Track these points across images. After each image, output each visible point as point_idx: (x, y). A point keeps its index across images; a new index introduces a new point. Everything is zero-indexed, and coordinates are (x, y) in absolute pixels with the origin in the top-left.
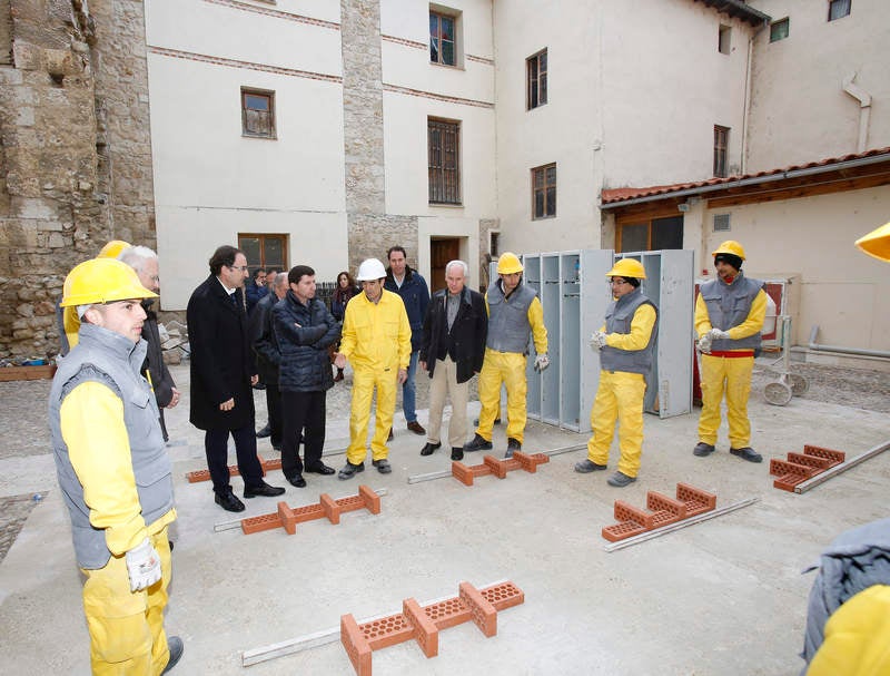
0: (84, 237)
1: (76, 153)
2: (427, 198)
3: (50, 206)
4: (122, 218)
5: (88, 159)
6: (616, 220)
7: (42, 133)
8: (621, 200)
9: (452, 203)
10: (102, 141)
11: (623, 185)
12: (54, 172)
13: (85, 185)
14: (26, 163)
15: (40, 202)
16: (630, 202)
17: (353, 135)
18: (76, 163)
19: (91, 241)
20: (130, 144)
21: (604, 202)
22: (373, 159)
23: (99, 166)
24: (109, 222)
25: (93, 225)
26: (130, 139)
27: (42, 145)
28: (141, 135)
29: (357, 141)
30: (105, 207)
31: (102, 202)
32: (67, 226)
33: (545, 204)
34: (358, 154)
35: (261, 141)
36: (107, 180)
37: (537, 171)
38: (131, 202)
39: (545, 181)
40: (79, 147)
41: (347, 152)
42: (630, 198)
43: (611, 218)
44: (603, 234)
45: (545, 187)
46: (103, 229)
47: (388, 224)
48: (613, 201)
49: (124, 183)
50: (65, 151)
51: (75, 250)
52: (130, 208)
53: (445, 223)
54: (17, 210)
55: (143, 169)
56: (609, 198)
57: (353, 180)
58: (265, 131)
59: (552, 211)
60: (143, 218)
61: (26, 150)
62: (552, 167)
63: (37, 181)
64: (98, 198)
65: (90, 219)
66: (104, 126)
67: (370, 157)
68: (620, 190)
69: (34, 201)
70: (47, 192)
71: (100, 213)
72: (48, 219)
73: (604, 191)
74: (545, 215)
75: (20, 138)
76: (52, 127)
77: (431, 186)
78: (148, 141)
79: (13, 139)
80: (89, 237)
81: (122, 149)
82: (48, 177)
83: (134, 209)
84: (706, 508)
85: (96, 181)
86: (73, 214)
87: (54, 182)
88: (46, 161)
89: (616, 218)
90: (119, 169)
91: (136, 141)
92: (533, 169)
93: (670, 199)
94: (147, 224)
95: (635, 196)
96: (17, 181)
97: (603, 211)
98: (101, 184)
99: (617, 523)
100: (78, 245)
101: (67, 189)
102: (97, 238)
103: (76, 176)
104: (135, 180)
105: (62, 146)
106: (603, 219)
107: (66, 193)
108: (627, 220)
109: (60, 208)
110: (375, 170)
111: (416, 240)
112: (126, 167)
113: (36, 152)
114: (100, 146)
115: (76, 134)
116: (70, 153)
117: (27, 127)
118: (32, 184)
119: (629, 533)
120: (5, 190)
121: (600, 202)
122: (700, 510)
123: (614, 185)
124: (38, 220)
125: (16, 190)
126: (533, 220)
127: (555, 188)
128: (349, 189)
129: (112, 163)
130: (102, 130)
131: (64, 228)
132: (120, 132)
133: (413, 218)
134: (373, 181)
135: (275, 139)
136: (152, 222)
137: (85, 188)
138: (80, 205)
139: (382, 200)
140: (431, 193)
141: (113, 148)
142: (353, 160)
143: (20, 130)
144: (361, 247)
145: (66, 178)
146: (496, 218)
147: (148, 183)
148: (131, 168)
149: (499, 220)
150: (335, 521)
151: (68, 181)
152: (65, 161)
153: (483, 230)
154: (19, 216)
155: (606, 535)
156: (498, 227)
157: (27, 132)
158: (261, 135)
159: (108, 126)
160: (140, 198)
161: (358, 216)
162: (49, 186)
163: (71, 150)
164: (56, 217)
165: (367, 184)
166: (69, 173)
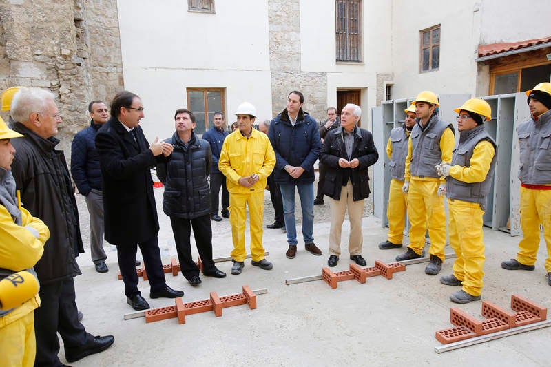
0: (67, 91)
1: (57, 26)
2: (334, 57)
3: (40, 68)
4: (99, 76)
5: (68, 30)
6: (490, 71)
7: (31, 11)
8: (495, 53)
9: (354, 61)
10: (79, 17)
11: (498, 41)
12: (42, 41)
13: (66, 52)
14: (20, 34)
15: (32, 64)
16: (503, 55)
17: (275, 9)
18: (58, 34)
19: (72, 95)
20: (102, 19)
21: (481, 56)
22: (292, 27)
23: (78, 36)
24: (86, 80)
25: (73, 82)
26: (103, 15)
27: (31, 20)
28: (109, 12)
29: (278, 13)
30: (81, 68)
31: (79, 65)
32: (54, 83)
33: (430, 60)
34: (279, 23)
35: (203, 15)
36: (85, 48)
37: (425, 32)
38: (105, 65)
39: (431, 41)
40: (59, 21)
41: (271, 22)
42: (503, 51)
43: (486, 69)
44: (479, 83)
45: (431, 45)
46: (81, 85)
47: (303, 78)
48: (488, 55)
49: (99, 50)
50: (49, 24)
51: (61, 102)
52: (104, 69)
53: (349, 77)
54: (15, 71)
55: (113, 39)
56: (484, 52)
57: (276, 45)
58: (206, 7)
59: (436, 65)
60: (114, 77)
61: (19, 25)
62: (437, 28)
63: (29, 48)
64: (77, 61)
65: (71, 77)
66: (80, 5)
67: (289, 25)
68: (495, 45)
69: (28, 63)
70: (37, 57)
71: (78, 73)
72: (39, 77)
73: (480, 46)
74: (430, 68)
75: (13, 15)
76: (38, 6)
77: (338, 48)
78: (116, 16)
79: (8, 15)
80: (71, 91)
81: (97, 23)
82: (37, 45)
83: (107, 70)
84: (537, 318)
85: (75, 48)
86: (58, 74)
87: (42, 50)
88: (35, 32)
89: (490, 69)
90: (95, 39)
91: (106, 17)
92: (420, 31)
93: (539, 51)
94: (117, 81)
95: (507, 49)
96: (14, 49)
97: (479, 63)
98: (80, 50)
99: (452, 326)
100: (63, 97)
101: (53, 54)
102: (77, 92)
103: (58, 45)
104: (107, 48)
105: (46, 21)
106: (479, 70)
107: (52, 58)
108: (500, 70)
109: (48, 69)
110: (293, 35)
111: (325, 91)
112: (100, 37)
113: (28, 25)
114: (77, 21)
115: (57, 10)
116: (53, 26)
117: (19, 6)
118: (26, 51)
119: (460, 336)
120: (5, 56)
121: (477, 55)
122: (530, 320)
123: (489, 41)
124: (32, 79)
125: (14, 56)
126: (420, 73)
127: (438, 45)
128: (273, 51)
129: (88, 34)
130: (79, 8)
131: (51, 85)
132: (94, 10)
133: (323, 74)
134: (291, 45)
135: (214, 13)
136: (121, 79)
137: (66, 54)
138: (62, 67)
139: (299, 60)
140: (338, 53)
141: (89, 22)
142: (275, 28)
143: (14, 8)
144: (281, 97)
145: (51, 46)
146: (391, 73)
147: (118, 50)
148: (104, 38)
149: (393, 74)
150: (219, 315)
151: (52, 48)
152: (49, 32)
153: (379, 82)
154: (17, 75)
155: (438, 338)
156: (392, 79)
157: (19, 10)
158: (204, 10)
159: (83, 5)
160: (112, 61)
161: (279, 73)
162: (38, 52)
163: (54, 24)
164: (45, 76)
165: (287, 48)
166: (53, 42)
